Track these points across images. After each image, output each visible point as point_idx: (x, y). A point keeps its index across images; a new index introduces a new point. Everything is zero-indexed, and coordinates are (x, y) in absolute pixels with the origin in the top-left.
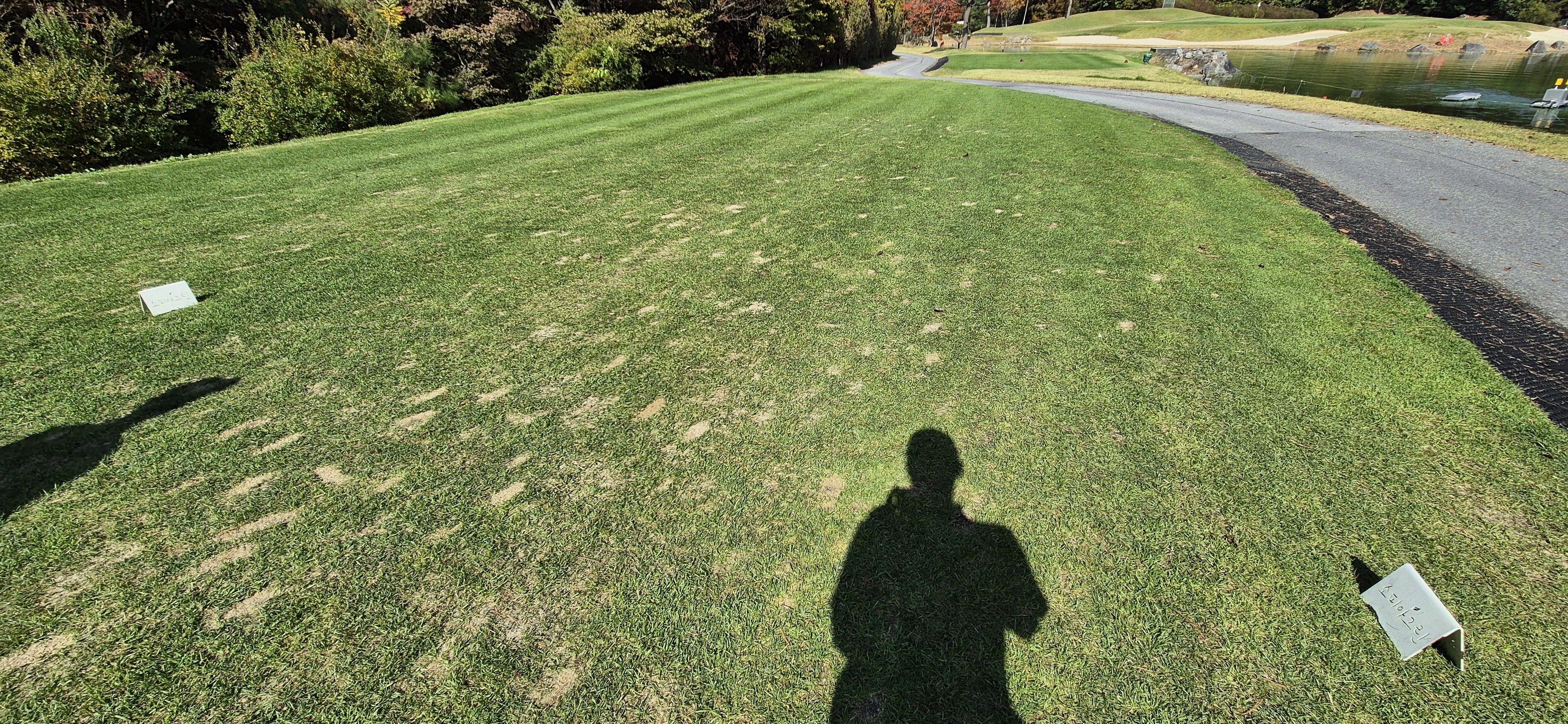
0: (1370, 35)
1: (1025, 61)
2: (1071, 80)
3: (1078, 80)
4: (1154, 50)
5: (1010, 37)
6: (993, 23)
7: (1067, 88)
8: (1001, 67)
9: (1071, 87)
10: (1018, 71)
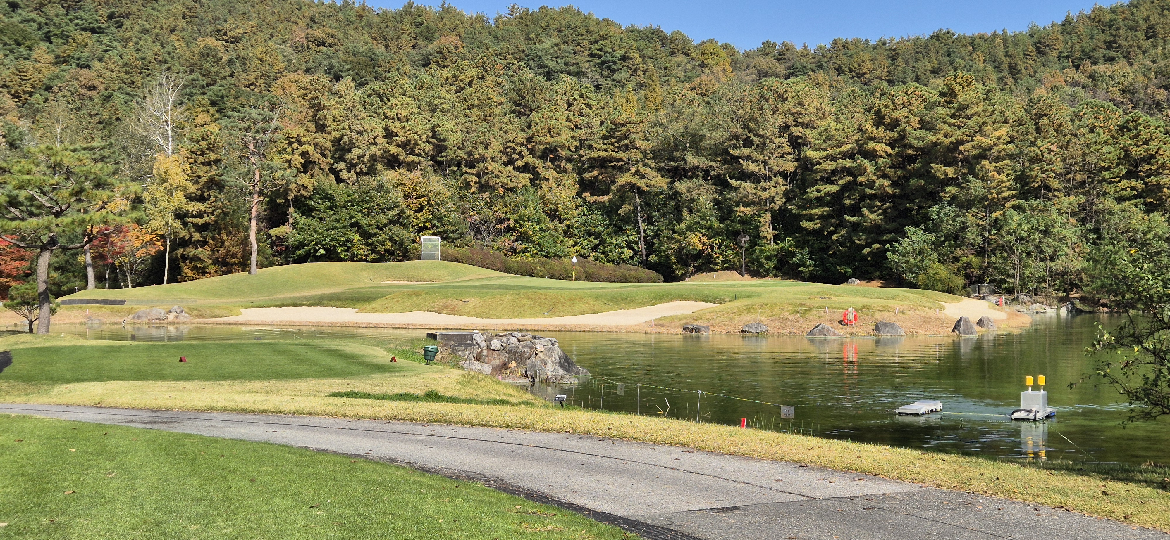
0: (749, 309)
1: (191, 361)
2: (304, 403)
3: (319, 404)
4: (434, 337)
5: (143, 308)
6: (100, 279)
7: (300, 421)
8: (140, 375)
9: (307, 420)
10: (180, 384)
